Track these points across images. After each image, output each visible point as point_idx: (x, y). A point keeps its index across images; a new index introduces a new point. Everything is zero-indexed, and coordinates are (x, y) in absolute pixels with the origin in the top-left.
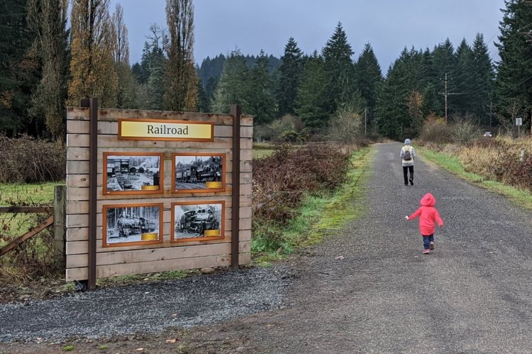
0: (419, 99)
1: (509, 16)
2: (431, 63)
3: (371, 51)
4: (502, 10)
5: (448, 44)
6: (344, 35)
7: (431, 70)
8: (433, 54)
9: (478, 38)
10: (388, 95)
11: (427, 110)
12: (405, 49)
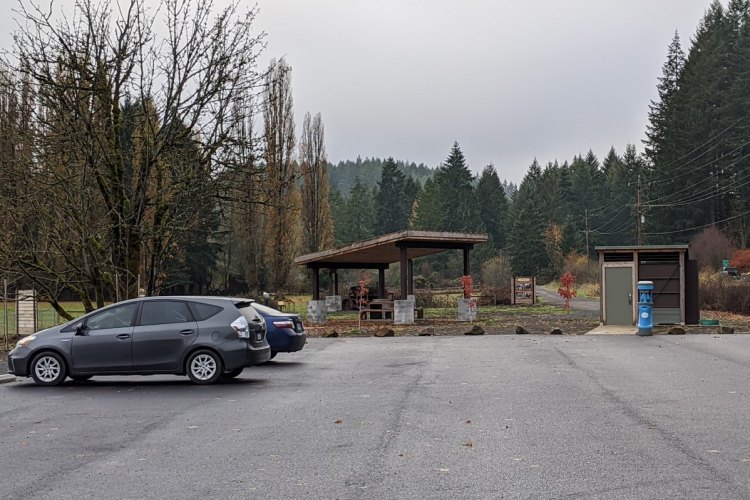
0: (557, 233)
1: (651, 148)
2: (570, 184)
3: (495, 174)
4: (643, 141)
5: (591, 158)
6: (461, 157)
7: (572, 194)
8: (572, 167)
9: (629, 151)
10: (521, 231)
11: (568, 246)
12: (535, 162)
